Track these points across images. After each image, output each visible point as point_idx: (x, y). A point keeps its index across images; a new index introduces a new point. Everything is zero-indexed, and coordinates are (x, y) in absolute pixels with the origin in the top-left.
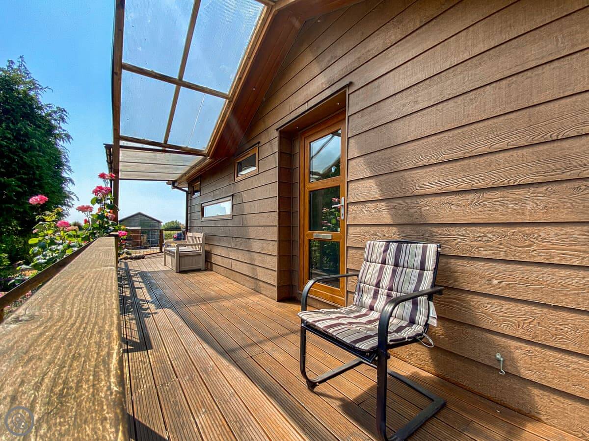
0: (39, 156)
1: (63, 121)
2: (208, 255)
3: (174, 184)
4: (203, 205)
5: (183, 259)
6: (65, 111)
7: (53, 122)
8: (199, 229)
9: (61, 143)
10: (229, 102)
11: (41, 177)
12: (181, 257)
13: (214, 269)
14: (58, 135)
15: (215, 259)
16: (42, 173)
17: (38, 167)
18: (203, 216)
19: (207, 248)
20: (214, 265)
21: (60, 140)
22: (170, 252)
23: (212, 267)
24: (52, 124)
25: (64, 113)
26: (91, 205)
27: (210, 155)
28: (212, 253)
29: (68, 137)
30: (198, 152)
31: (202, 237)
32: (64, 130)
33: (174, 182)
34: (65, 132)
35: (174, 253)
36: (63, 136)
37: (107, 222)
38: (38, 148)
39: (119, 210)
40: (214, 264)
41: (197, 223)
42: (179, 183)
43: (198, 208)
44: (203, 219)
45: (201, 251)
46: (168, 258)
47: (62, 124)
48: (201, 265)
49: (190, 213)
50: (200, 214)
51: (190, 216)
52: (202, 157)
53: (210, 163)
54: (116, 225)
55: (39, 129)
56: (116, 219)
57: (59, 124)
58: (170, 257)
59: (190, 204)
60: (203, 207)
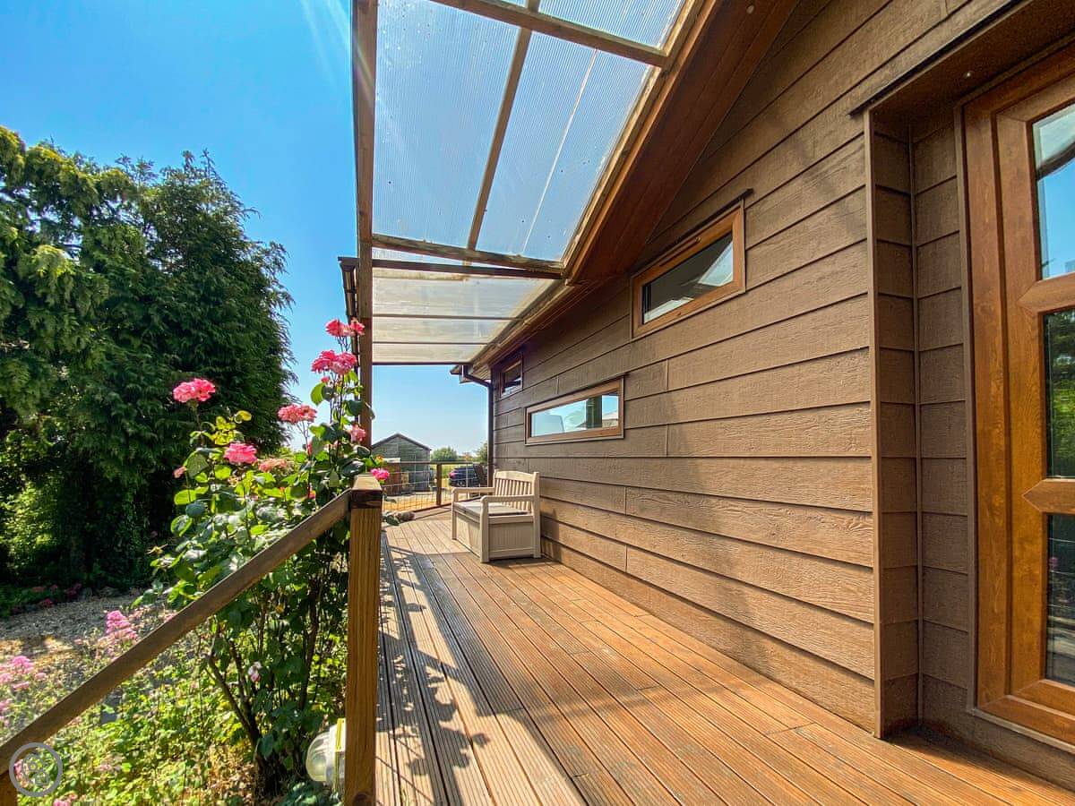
0: (241, 330)
1: (280, 268)
2: (548, 525)
3: (465, 371)
4: (529, 410)
5: (497, 532)
6: (283, 250)
7: (264, 270)
8: (519, 462)
9: (276, 309)
10: (662, 75)
11: (245, 369)
12: (493, 526)
13: (564, 559)
14: (272, 294)
15: (565, 535)
16: (245, 361)
17: (239, 351)
18: (530, 435)
19: (547, 508)
20: (563, 550)
21: (275, 305)
22: (465, 512)
23: (558, 553)
24: (263, 275)
25: (281, 252)
26: (313, 406)
27: (574, 273)
28: (558, 519)
29: (287, 297)
30: (546, 267)
31: (533, 481)
32: (281, 287)
33: (467, 366)
34: (282, 290)
35: (478, 517)
36: (280, 296)
37: (348, 449)
38: (239, 316)
39: (374, 417)
40: (564, 546)
41: (513, 450)
42: (476, 369)
43: (518, 418)
44: (529, 441)
45: (533, 514)
46: (462, 525)
47: (278, 275)
48: (533, 548)
49: (496, 430)
50: (521, 429)
51: (497, 437)
52: (550, 282)
53: (567, 299)
54: (367, 457)
55: (240, 282)
56: (366, 440)
57: (273, 274)
58: (465, 524)
59: (497, 410)
60: (530, 414)
